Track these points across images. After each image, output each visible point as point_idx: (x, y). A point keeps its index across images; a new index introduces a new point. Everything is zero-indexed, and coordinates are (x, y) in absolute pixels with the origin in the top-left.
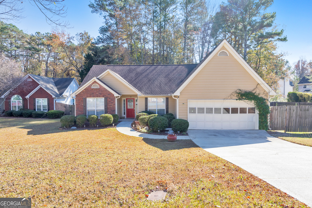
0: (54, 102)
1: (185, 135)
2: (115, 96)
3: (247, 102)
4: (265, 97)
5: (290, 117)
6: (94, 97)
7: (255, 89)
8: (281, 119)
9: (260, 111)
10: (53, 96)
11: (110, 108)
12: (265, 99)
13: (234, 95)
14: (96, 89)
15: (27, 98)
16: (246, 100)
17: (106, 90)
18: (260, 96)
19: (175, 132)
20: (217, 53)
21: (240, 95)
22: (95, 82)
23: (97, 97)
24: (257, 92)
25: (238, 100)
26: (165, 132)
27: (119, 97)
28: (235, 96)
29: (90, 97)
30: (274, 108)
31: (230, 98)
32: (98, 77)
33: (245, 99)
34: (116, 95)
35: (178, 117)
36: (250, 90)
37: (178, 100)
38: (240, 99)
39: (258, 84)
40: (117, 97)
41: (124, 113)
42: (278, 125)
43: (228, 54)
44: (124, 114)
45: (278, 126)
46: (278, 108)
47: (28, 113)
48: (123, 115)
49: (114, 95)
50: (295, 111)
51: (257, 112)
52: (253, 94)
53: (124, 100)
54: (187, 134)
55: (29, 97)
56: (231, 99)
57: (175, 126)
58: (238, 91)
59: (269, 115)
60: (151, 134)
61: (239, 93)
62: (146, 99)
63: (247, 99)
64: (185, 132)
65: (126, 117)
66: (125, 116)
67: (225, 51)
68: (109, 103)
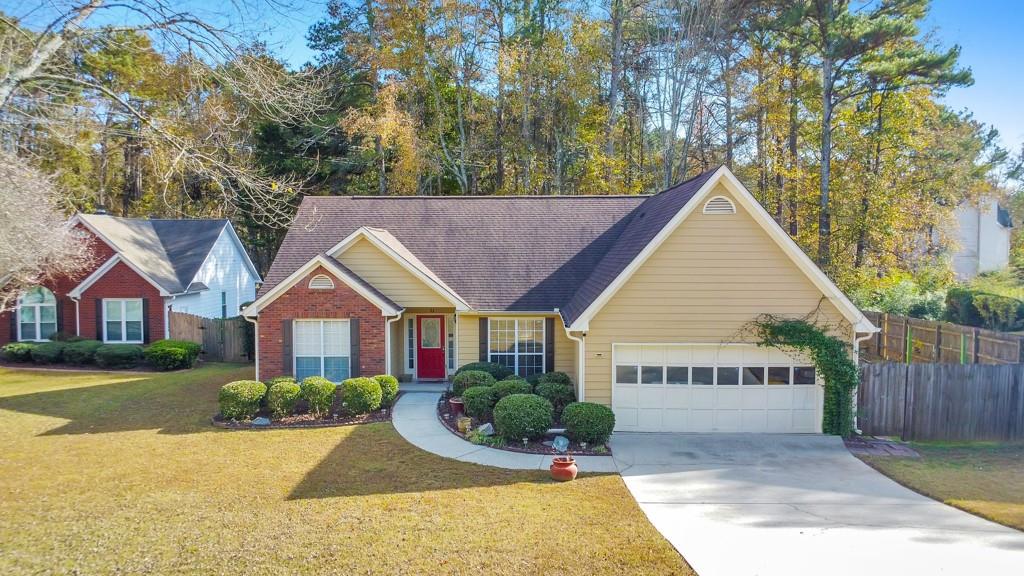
0: (167, 310)
1: (603, 455)
2: (383, 315)
3: (791, 353)
4: (845, 339)
5: (918, 397)
6: (317, 317)
7: (812, 313)
8: (890, 402)
9: (827, 379)
10: (163, 293)
11: (370, 351)
12: (842, 344)
13: (750, 331)
14: (325, 292)
15: (75, 298)
16: (787, 348)
17: (356, 295)
18: (828, 334)
19: (574, 442)
20: (701, 204)
21: (768, 331)
22: (321, 269)
23: (328, 317)
24: (819, 322)
25: (763, 346)
26: (545, 443)
27: (396, 316)
28: (755, 332)
29: (306, 316)
30: (872, 369)
31: (739, 336)
32: (329, 253)
33: (784, 343)
34: (387, 310)
35: (581, 399)
36: (797, 317)
37: (582, 344)
38: (768, 343)
39: (824, 297)
40: (389, 318)
41: (411, 362)
42: (884, 420)
43: (734, 208)
44: (411, 366)
45: (883, 423)
46: (881, 370)
47: (81, 350)
48: (407, 371)
49: (381, 312)
50: (932, 379)
51: (820, 380)
52: (809, 329)
53: (411, 321)
54: (609, 450)
55: (82, 295)
56: (743, 341)
57: (573, 426)
58: (762, 320)
59: (856, 390)
60: (501, 448)
61: (765, 326)
62: (483, 321)
63: (789, 344)
64: (602, 443)
65: (415, 376)
66: (414, 372)
67: (727, 199)
68: (364, 336)
